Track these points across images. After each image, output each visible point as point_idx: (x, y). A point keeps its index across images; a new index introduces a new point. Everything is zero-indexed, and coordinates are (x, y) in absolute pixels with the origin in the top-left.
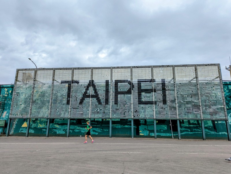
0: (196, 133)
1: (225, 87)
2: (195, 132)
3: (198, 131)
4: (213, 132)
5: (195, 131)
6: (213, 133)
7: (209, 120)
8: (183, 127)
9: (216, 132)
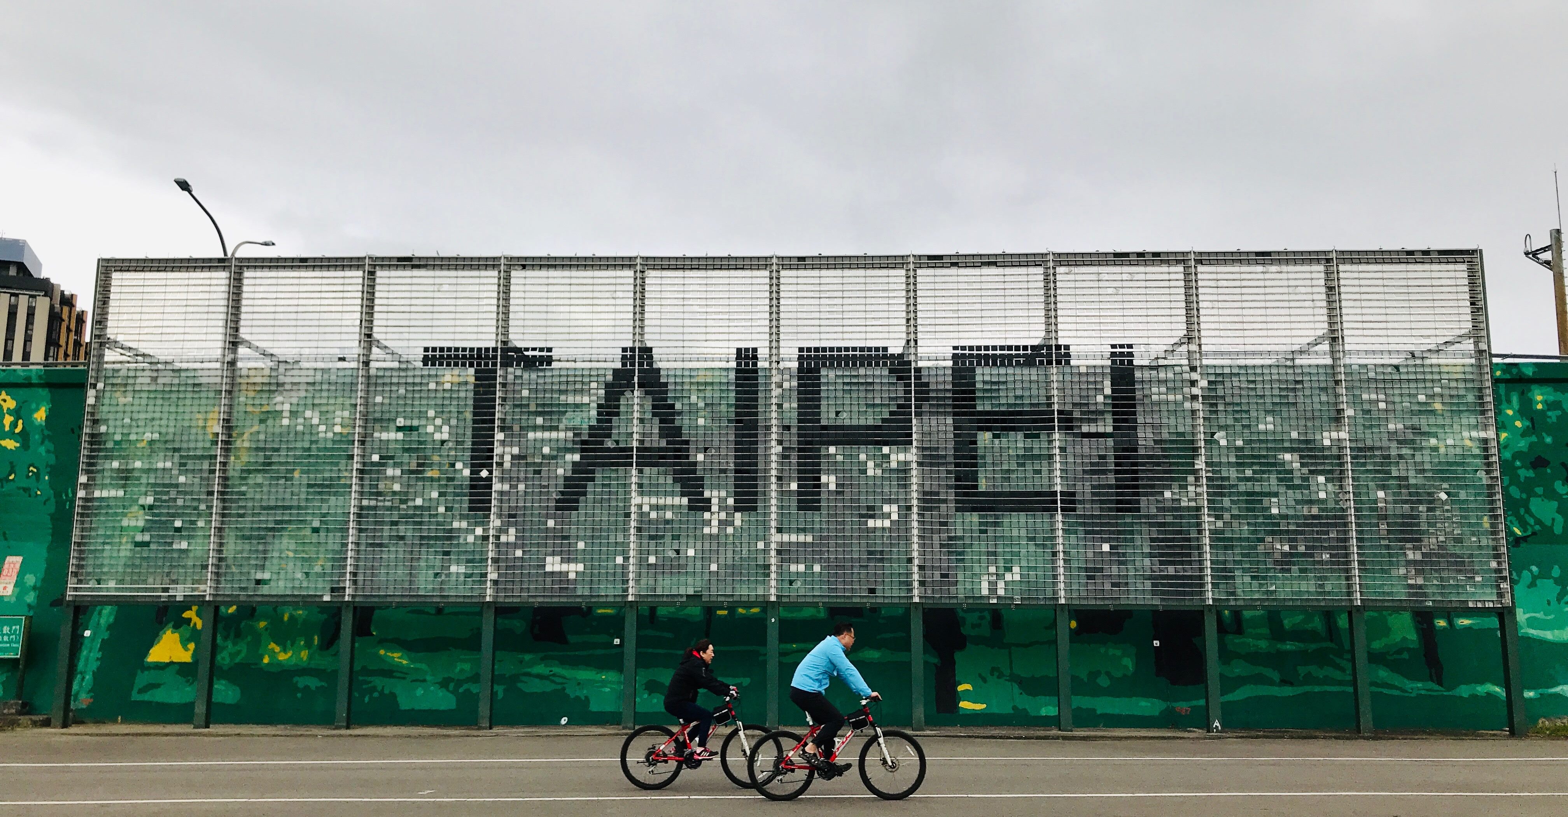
0: (1317, 689)
1: (1509, 401)
2: (1307, 688)
3: (1327, 681)
4: (1420, 685)
5: (1309, 679)
6: (1417, 687)
7: (1398, 608)
8: (1239, 656)
9: (1440, 683)
